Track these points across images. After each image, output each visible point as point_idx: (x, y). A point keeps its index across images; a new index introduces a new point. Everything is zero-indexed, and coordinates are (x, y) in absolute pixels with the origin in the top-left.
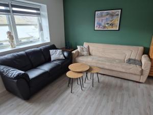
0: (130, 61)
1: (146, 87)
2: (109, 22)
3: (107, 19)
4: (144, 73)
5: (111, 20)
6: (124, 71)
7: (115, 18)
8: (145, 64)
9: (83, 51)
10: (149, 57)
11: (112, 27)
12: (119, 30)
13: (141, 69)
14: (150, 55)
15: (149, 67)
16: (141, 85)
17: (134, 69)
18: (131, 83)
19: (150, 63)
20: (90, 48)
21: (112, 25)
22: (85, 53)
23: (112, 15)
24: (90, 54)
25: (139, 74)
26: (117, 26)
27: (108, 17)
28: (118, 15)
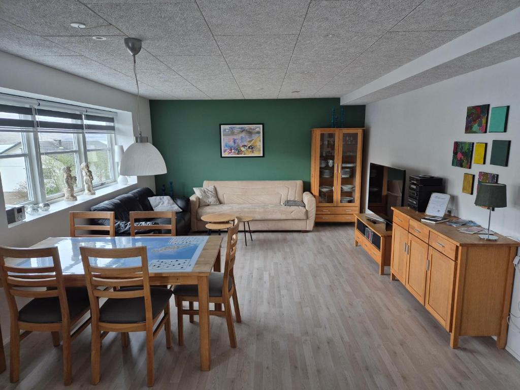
0: (288, 203)
1: (316, 235)
2: (246, 144)
3: (242, 138)
4: (310, 215)
5: (249, 140)
6: (284, 217)
7: (255, 137)
8: (308, 202)
9: (208, 197)
10: (312, 194)
11: (253, 152)
12: (263, 156)
13: (305, 210)
14: (313, 192)
15: (314, 205)
16: (309, 234)
17: (297, 212)
18: (295, 235)
19: (314, 199)
20: (218, 189)
21: (251, 148)
22: (212, 200)
23: (250, 133)
24: (221, 203)
25: (305, 218)
26: (260, 150)
27: (243, 135)
28: (259, 133)
